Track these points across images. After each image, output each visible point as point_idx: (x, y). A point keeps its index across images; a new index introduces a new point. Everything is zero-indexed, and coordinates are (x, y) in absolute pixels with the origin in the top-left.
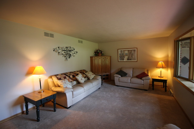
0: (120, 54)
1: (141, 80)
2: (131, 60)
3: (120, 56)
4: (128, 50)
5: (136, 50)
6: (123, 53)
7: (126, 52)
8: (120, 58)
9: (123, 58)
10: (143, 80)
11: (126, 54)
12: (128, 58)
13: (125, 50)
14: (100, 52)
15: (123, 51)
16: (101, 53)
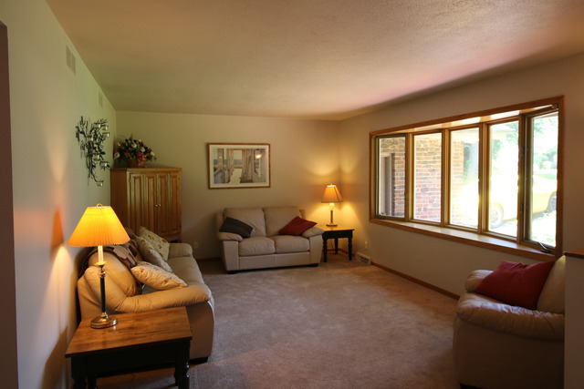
0: (215, 162)
1: (304, 239)
2: (251, 181)
3: (215, 169)
4: (243, 150)
5: (267, 151)
6: (225, 158)
7: (238, 156)
8: (215, 176)
9: (226, 176)
10: (308, 238)
11: (236, 162)
12: (245, 174)
13: (232, 150)
14: (143, 150)
15: (228, 150)
16: (145, 153)
